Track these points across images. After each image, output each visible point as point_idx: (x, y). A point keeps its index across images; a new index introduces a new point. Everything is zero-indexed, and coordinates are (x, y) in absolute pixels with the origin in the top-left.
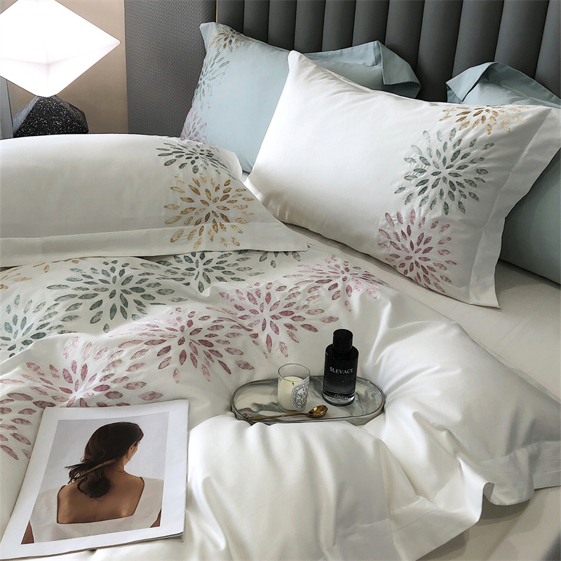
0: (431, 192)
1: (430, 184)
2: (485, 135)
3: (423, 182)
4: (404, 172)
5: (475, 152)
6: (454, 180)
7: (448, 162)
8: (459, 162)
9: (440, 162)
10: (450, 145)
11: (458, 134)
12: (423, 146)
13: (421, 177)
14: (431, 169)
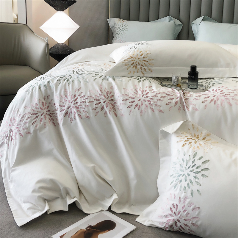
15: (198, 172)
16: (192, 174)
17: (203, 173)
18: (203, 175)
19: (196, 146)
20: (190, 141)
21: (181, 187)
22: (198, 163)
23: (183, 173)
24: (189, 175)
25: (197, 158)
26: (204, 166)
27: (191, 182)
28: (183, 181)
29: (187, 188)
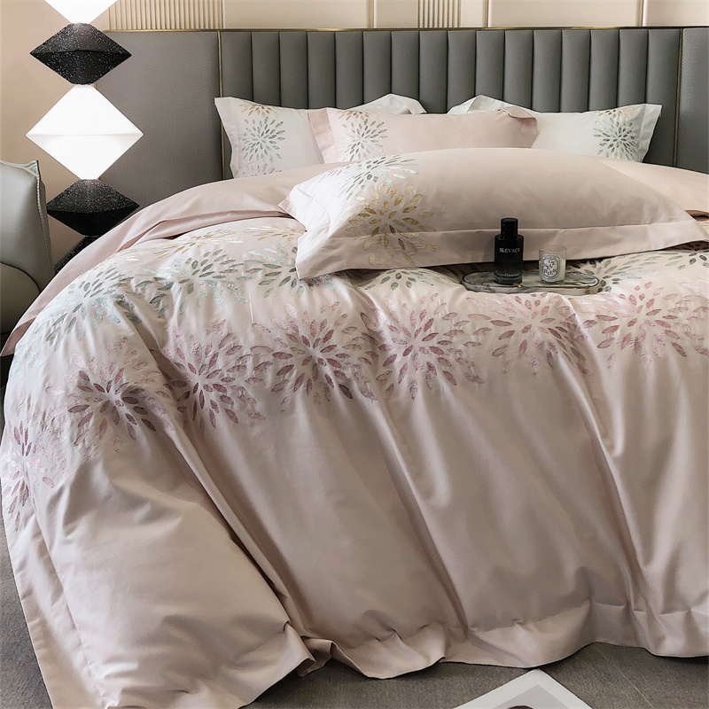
0: (617, 150)
1: (615, 146)
2: (627, 119)
3: (611, 146)
4: (598, 143)
5: (628, 128)
6: (625, 142)
7: (619, 134)
8: (623, 134)
9: (614, 134)
10: (615, 125)
11: (615, 120)
12: (601, 128)
13: (609, 143)
14: (612, 139)
15: (274, 137)
16: (268, 140)
17: (278, 136)
18: (279, 138)
19: (264, 111)
20: (257, 107)
21: (258, 156)
22: (271, 127)
23: (256, 142)
24: (264, 142)
25: (269, 122)
26: (278, 130)
27: (268, 148)
28: (259, 149)
29: (264, 155)
